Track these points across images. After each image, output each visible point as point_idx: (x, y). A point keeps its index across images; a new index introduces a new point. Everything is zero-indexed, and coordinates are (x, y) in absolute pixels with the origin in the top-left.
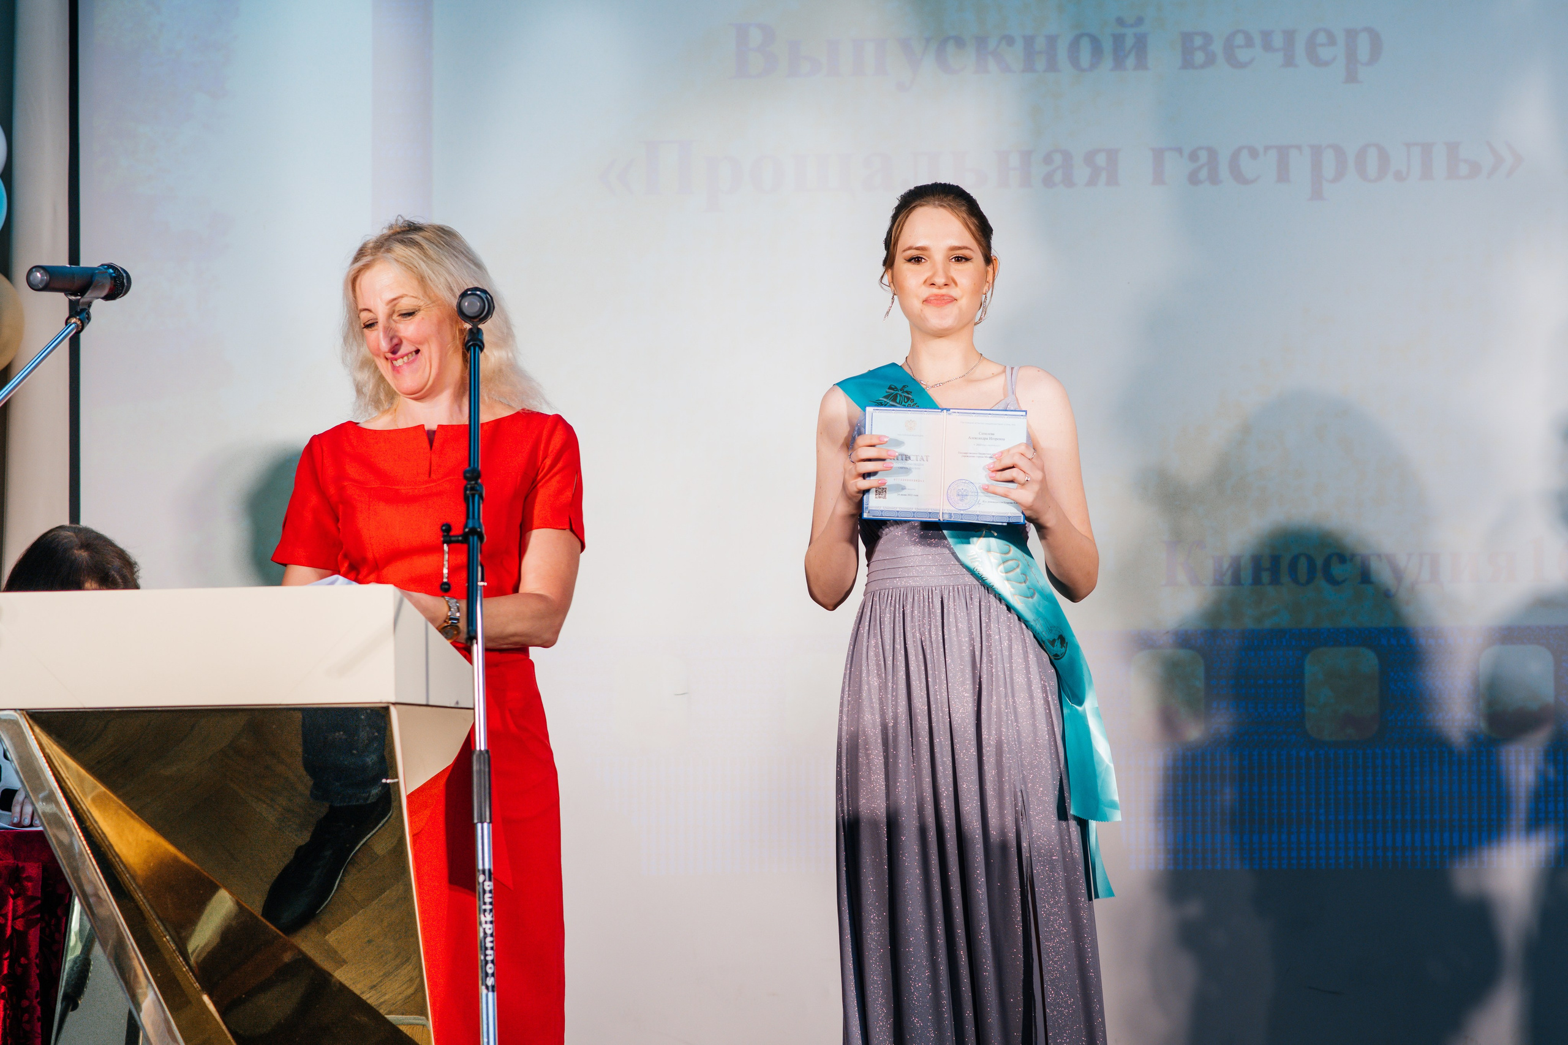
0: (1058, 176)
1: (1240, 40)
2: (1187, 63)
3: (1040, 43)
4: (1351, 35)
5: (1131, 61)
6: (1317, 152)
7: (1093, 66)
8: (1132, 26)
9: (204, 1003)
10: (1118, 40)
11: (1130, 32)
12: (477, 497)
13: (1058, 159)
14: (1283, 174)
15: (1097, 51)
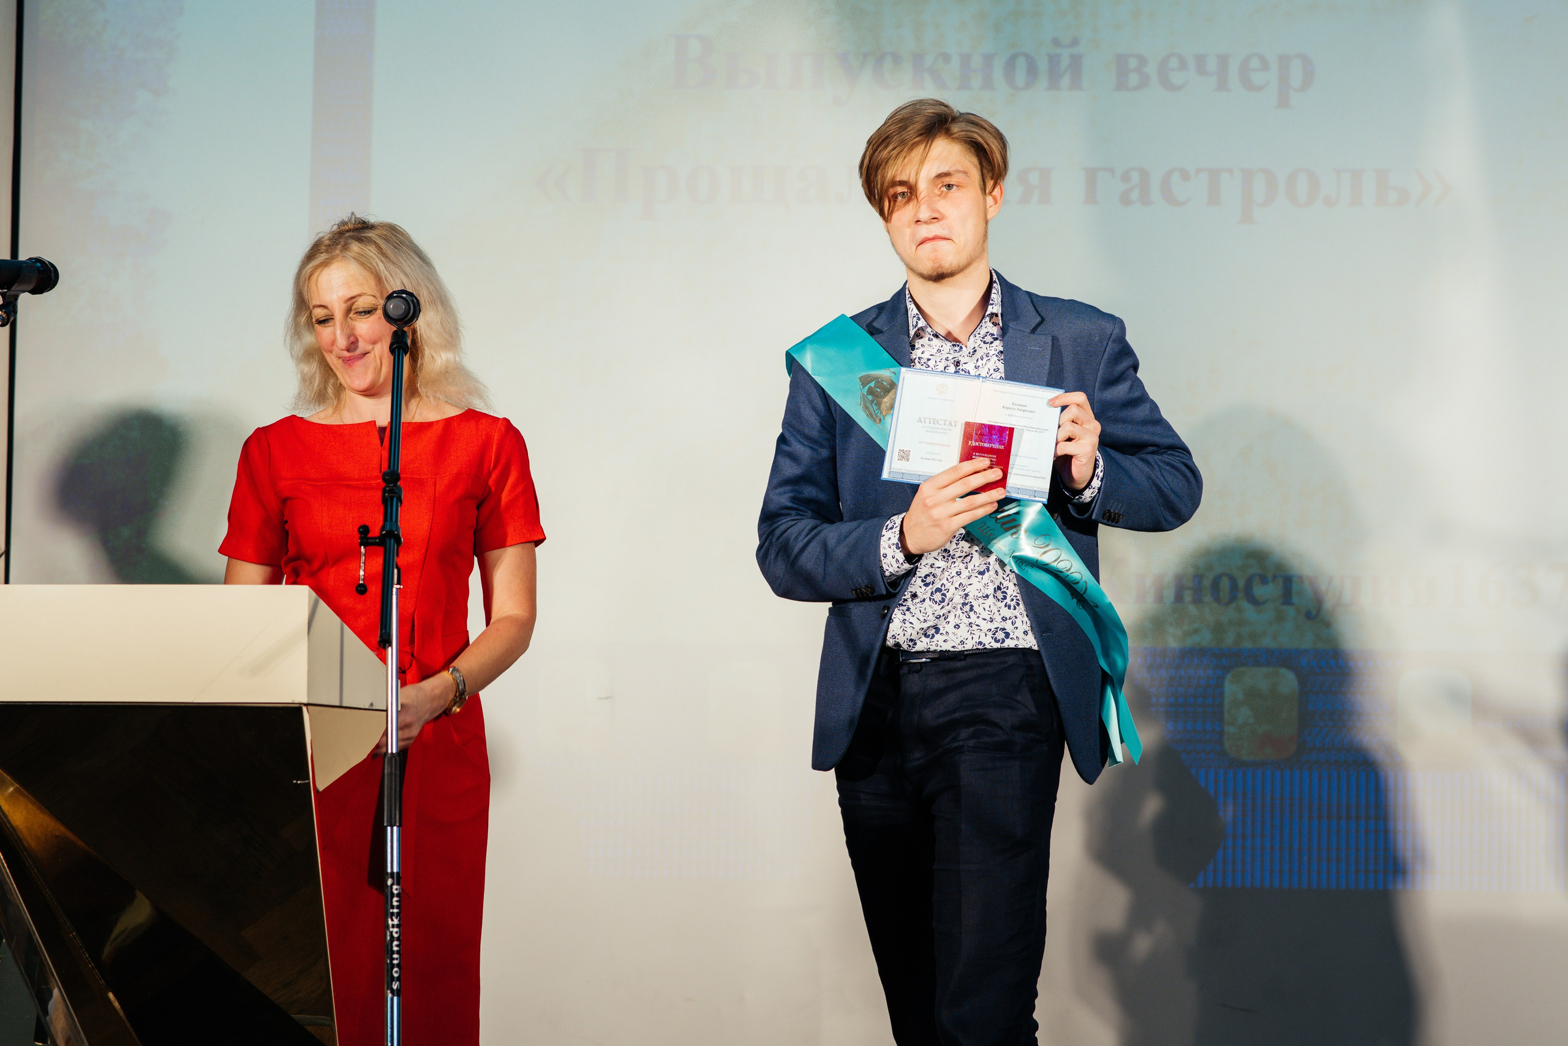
1: (1174, 63)
2: (1122, 85)
3: (977, 61)
4: (1284, 61)
5: (1066, 81)
6: (1248, 175)
7: (1028, 86)
8: (1067, 46)
9: (110, 1001)
10: (1053, 60)
11: (1065, 53)
12: (395, 500)
14: (1214, 198)
15: (1032, 70)
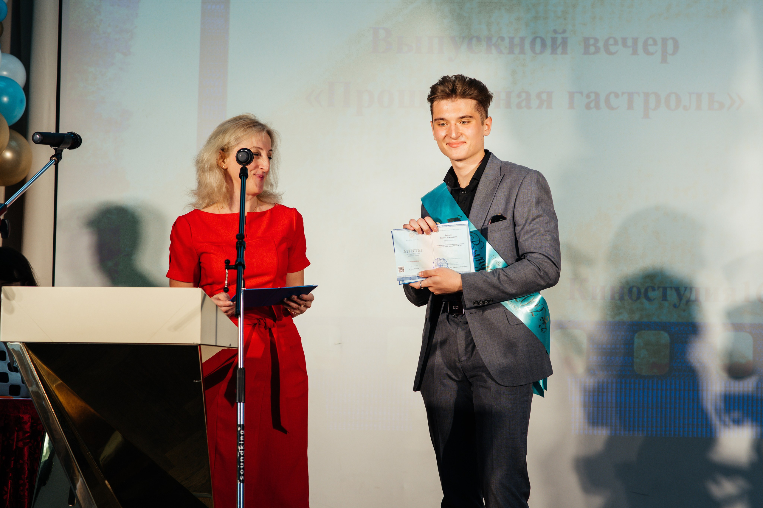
0: (524, 104)
1: (611, 42)
2: (586, 52)
3: (517, 41)
4: (664, 41)
5: (560, 50)
6: (647, 95)
7: (541, 52)
8: (560, 33)
9: (106, 484)
10: (554, 40)
11: (559, 37)
12: (242, 247)
13: (524, 95)
14: (630, 106)
15: (544, 45)
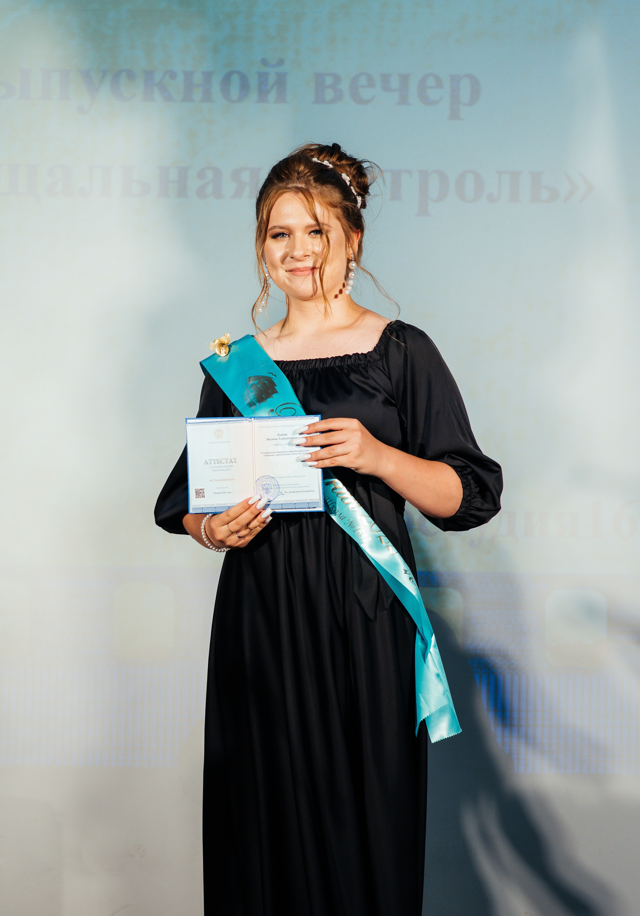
0: (209, 189)
1: (363, 81)
2: (319, 99)
3: (198, 78)
4: (455, 79)
5: (272, 95)
6: (424, 175)
7: (241, 99)
8: (274, 66)
10: (263, 77)
11: (272, 72)
15: (245, 86)
